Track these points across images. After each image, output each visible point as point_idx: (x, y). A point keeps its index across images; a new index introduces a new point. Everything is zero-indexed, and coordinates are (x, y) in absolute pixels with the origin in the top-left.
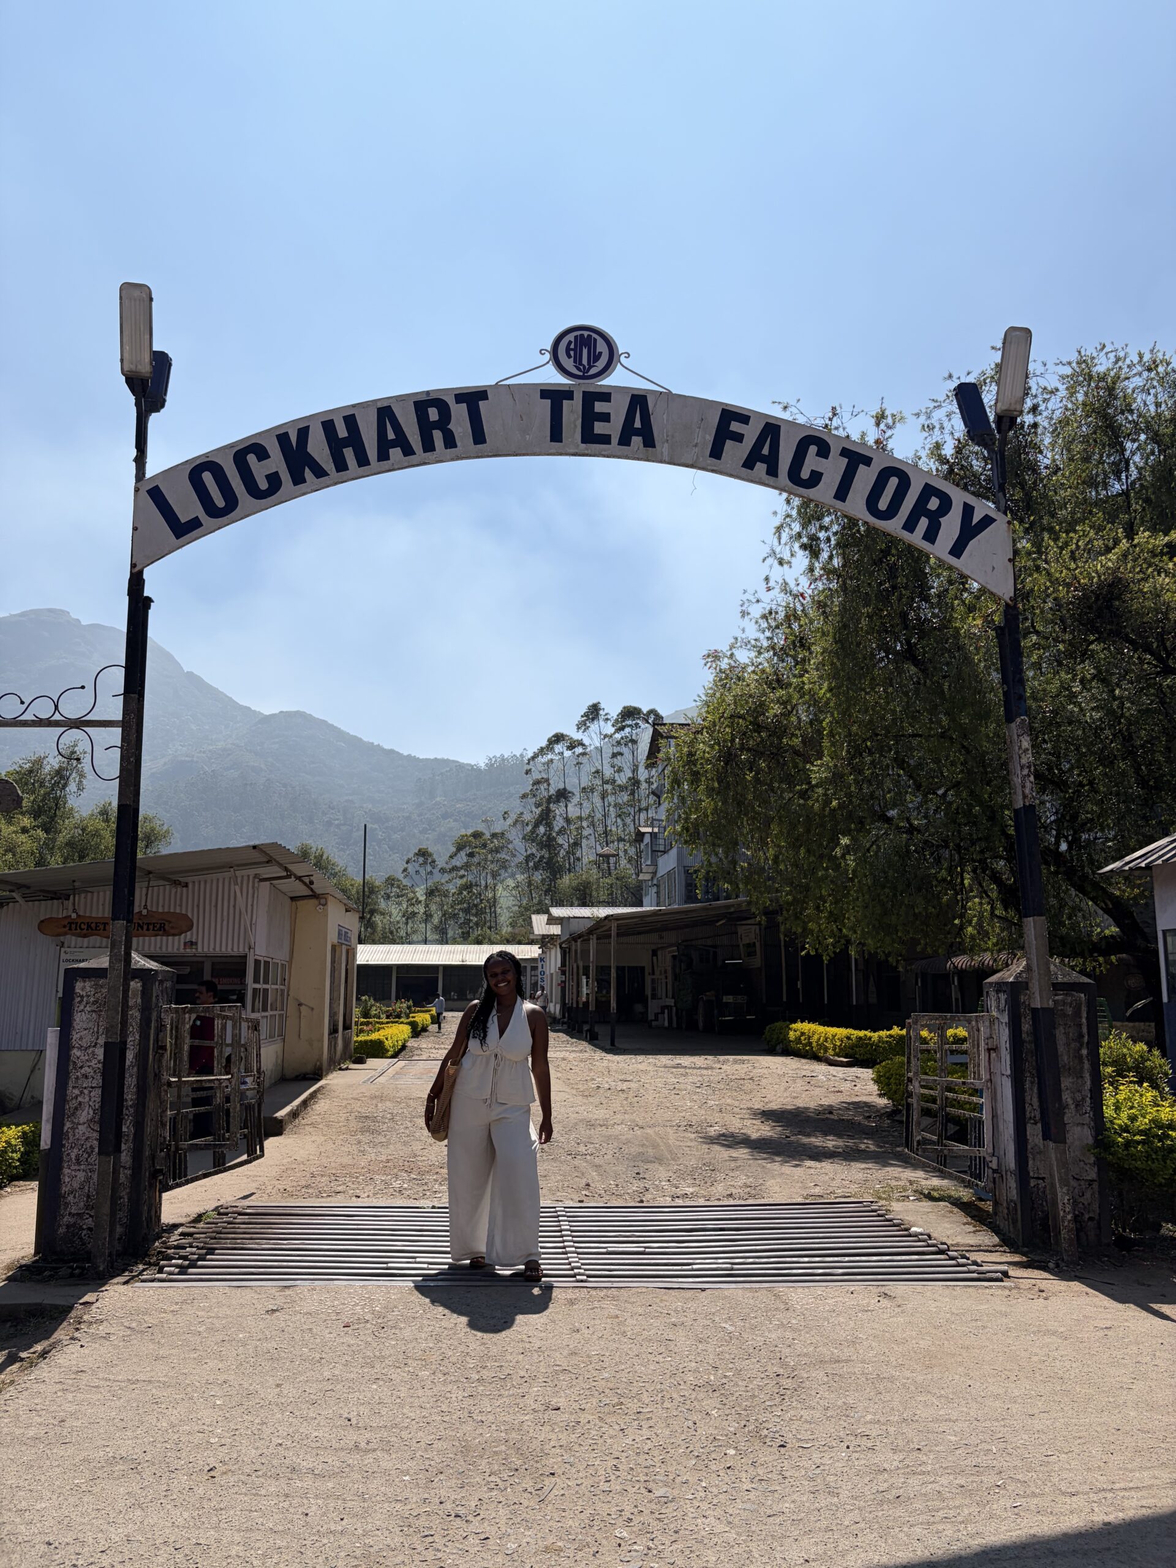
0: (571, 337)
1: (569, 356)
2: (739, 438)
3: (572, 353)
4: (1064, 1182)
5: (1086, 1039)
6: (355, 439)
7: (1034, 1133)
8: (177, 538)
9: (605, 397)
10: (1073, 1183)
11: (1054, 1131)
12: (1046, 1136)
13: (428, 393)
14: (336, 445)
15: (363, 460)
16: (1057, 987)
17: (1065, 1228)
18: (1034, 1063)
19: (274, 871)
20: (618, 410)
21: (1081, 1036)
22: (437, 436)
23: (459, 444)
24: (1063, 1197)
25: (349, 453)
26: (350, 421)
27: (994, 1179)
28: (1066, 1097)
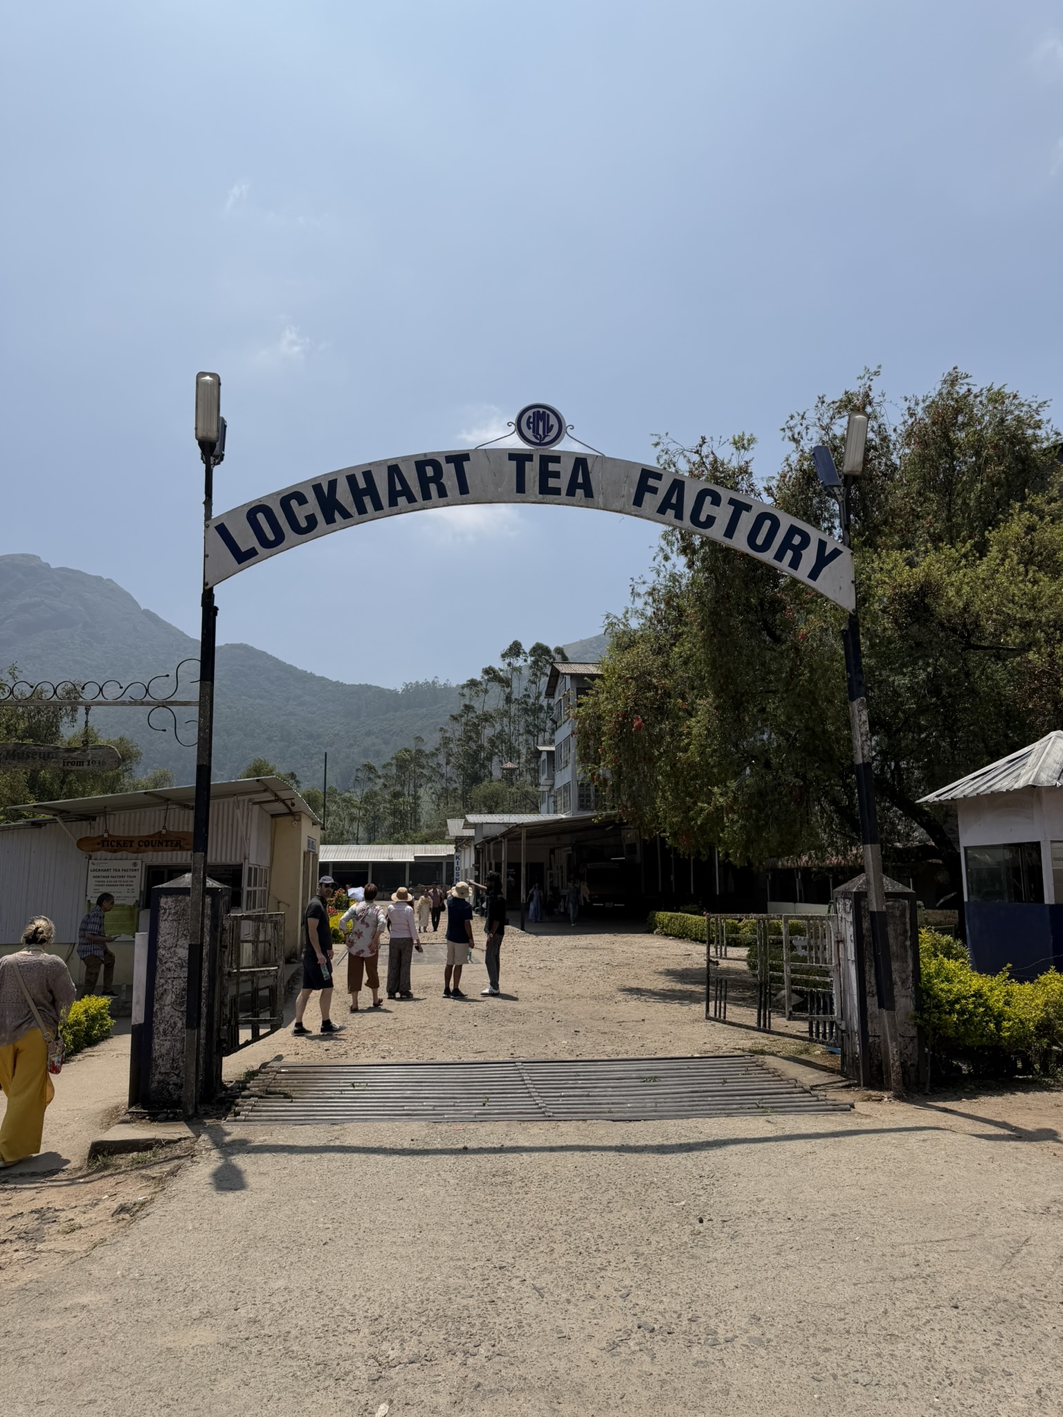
0: (530, 413)
1: (529, 428)
2: (654, 490)
3: (531, 425)
4: (894, 1039)
5: (909, 933)
6: (371, 490)
7: (872, 1002)
8: (239, 563)
9: (556, 459)
10: (900, 1039)
11: (886, 1001)
12: (881, 1005)
13: (425, 455)
14: (357, 494)
15: (378, 506)
16: (889, 895)
17: (894, 1072)
18: (872, 952)
19: (268, 796)
20: (566, 469)
21: (905, 931)
22: (433, 488)
23: (449, 494)
24: (893, 1049)
25: (367, 500)
26: (368, 475)
27: (842, 1037)
28: (895, 977)
